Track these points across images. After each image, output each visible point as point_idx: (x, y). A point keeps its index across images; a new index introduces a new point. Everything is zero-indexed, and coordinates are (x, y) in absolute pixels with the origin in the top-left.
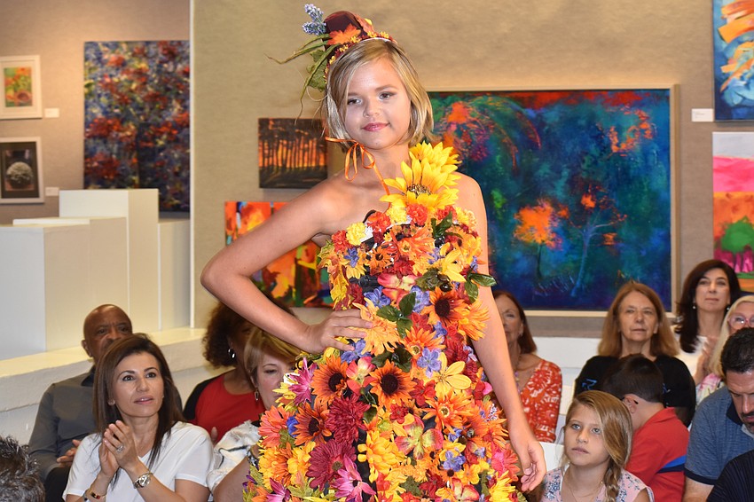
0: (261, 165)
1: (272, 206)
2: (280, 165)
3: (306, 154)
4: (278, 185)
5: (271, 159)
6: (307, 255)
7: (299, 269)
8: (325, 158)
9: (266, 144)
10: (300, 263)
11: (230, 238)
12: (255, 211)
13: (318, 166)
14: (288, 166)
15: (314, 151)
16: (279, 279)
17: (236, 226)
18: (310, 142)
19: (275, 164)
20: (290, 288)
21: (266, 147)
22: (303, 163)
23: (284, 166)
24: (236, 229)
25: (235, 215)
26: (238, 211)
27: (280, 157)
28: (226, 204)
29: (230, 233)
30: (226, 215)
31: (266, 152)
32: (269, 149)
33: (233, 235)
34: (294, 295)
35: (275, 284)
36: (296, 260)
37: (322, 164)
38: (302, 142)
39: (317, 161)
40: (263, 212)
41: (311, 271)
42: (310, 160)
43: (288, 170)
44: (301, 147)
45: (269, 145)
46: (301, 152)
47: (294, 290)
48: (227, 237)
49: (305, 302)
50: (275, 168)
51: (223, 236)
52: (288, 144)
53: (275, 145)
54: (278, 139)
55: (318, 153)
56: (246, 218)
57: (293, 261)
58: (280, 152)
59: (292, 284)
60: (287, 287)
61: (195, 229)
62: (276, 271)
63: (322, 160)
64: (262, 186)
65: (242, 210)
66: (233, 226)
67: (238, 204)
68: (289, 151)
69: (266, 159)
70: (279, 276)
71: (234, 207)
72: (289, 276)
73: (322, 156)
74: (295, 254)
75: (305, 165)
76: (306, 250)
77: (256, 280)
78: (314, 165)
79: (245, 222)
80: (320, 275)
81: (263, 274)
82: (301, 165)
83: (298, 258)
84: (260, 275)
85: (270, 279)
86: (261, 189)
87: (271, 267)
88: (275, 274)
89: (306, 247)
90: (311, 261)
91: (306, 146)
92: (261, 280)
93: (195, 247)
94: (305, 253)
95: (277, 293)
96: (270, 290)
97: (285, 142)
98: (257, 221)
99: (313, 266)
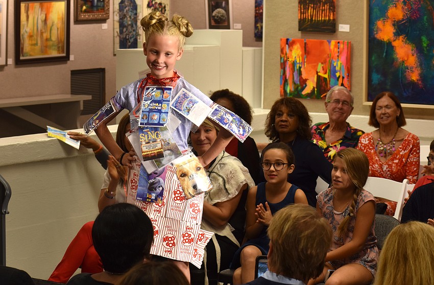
0: (300, 18)
1: (306, 42)
2: (310, 18)
3: (323, 12)
4: (308, 30)
5: (305, 15)
6: (323, 69)
7: (319, 77)
8: (334, 14)
9: (302, 6)
10: (319, 74)
11: (282, 59)
12: (296, 44)
13: (329, 20)
14: (314, 19)
15: (328, 11)
16: (308, 83)
17: (286, 52)
18: (326, 6)
19: (307, 17)
20: (314, 88)
21: (302, 8)
22: (321, 18)
23: (312, 19)
24: (286, 54)
25: (285, 46)
26: (287, 44)
27: (309, 14)
28: (281, 40)
29: (282, 56)
30: (281, 46)
31: (302, 11)
32: (304, 10)
33: (284, 57)
34: (316, 92)
35: (306, 85)
36: (317, 73)
37: (332, 18)
38: (321, 6)
39: (329, 17)
40: (300, 45)
41: (325, 79)
42: (325, 16)
43: (314, 21)
44: (321, 8)
45: (304, 7)
46: (321, 11)
47: (316, 89)
48: (281, 58)
49: (322, 96)
50: (307, 20)
51: (279, 58)
52: (314, 6)
53: (307, 7)
54: (309, 4)
55: (329, 12)
56: (291, 47)
57: (316, 73)
58: (309, 11)
59: (315, 86)
60: (312, 88)
61: (265, 53)
62: (306, 78)
63: (332, 16)
64: (299, 30)
65: (289, 43)
66: (284, 52)
67: (287, 40)
68: (315, 11)
69: (302, 15)
70: (308, 81)
71: (285, 41)
72: (313, 81)
73: (332, 14)
74: (317, 69)
75: (323, 19)
76: (323, 67)
77: (296, 83)
78: (327, 19)
79: (291, 51)
80: (330, 81)
81: (300, 79)
82: (320, 19)
83: (318, 71)
84: (298, 80)
85: (304, 83)
86: (300, 32)
87: (304, 76)
88: (306, 80)
89: (322, 65)
90: (326, 73)
91: (323, 8)
92: (298, 83)
93: (265, 63)
94: (322, 69)
95: (307, 91)
96: (303, 89)
97: (312, 5)
98: (297, 50)
99: (326, 76)
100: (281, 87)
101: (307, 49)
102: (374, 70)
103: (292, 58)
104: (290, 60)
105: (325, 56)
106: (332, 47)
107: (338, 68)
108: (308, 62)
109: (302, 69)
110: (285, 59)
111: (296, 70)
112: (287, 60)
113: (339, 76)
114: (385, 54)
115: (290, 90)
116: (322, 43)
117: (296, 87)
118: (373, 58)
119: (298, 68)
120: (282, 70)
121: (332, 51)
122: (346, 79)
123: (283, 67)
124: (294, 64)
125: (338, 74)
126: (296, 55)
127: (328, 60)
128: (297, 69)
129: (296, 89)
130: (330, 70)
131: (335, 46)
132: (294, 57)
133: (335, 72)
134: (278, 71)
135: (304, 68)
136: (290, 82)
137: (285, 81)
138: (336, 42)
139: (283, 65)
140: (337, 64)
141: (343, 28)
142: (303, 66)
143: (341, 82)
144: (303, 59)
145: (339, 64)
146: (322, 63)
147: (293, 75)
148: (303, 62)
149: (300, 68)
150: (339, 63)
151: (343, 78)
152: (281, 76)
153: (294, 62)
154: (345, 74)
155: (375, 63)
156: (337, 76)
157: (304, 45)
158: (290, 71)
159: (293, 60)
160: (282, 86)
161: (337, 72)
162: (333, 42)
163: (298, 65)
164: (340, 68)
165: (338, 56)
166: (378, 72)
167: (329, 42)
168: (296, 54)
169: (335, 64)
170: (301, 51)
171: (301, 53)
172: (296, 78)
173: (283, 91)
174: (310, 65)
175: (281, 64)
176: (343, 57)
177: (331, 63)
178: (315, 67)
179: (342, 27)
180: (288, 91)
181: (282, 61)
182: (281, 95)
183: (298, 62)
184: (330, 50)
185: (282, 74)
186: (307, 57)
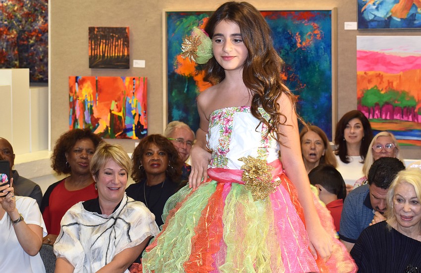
0: (90, 54)
1: (97, 79)
2: (101, 54)
3: (117, 48)
4: (100, 66)
5: (96, 51)
6: (117, 107)
7: (112, 116)
8: (128, 50)
9: (93, 42)
10: (113, 112)
11: (72, 98)
12: (86, 82)
13: (123, 55)
14: (106, 55)
15: (122, 46)
16: (100, 122)
18: (119, 41)
19: (98, 54)
20: (107, 127)
21: (93, 44)
22: (114, 53)
23: (104, 55)
24: (75, 93)
25: (75, 84)
26: (76, 82)
27: (101, 50)
28: (70, 78)
29: (71, 95)
30: (70, 84)
31: (93, 47)
32: (95, 45)
33: (74, 96)
34: (109, 131)
35: (98, 125)
36: (110, 111)
37: (126, 54)
38: (114, 41)
39: (123, 52)
40: (91, 82)
41: (120, 117)
42: (119, 52)
43: (106, 58)
44: (114, 44)
45: (95, 43)
46: (114, 47)
47: (109, 128)
48: (70, 97)
49: (116, 135)
50: (98, 56)
51: (68, 97)
52: (106, 42)
53: (99, 43)
54: (100, 39)
55: (123, 48)
56: (81, 85)
57: (109, 111)
58: (101, 47)
59: (109, 125)
60: (105, 127)
62: (99, 117)
63: (126, 51)
64: (90, 67)
66: (74, 91)
67: (77, 78)
68: (107, 46)
69: (93, 51)
70: (100, 120)
71: (74, 79)
72: (106, 120)
73: (126, 49)
74: (110, 107)
75: (116, 55)
76: (117, 105)
77: (87, 123)
78: (121, 54)
79: (81, 89)
80: (125, 119)
81: (91, 119)
82: (113, 55)
83: (112, 109)
84: (90, 119)
85: (95, 122)
86: (90, 69)
87: (96, 115)
88: (98, 119)
89: (116, 103)
90: (120, 111)
91: (117, 43)
92: (90, 122)
93: (51, 103)
94: (116, 107)
95: (99, 130)
96: (95, 128)
97: (104, 41)
98: (88, 88)
99: (121, 114)
100: (70, 127)
101: (99, 87)
102: (175, 107)
103: (82, 96)
104: (80, 98)
105: (119, 93)
106: (127, 84)
107: (133, 106)
108: (101, 100)
109: (93, 108)
110: (75, 98)
111: (87, 109)
113: (135, 114)
114: (186, 89)
116: (115, 80)
117: (87, 126)
118: (173, 94)
119: (89, 107)
120: (71, 110)
121: (127, 87)
122: (142, 116)
123: (73, 106)
124: (84, 103)
125: (133, 112)
126: (87, 94)
127: (122, 97)
128: (88, 108)
130: (125, 108)
131: (130, 83)
132: (84, 96)
133: (131, 109)
134: (67, 111)
135: (96, 107)
136: (80, 121)
137: (75, 121)
138: (131, 79)
139: (72, 105)
140: (132, 101)
141: (138, 64)
142: (95, 105)
143: (138, 120)
144: (95, 97)
145: (134, 102)
146: (116, 101)
147: (84, 114)
148: (95, 101)
149: (91, 106)
150: (135, 100)
151: (140, 115)
152: (70, 115)
153: (84, 101)
154: (140, 111)
155: (176, 99)
156: (133, 114)
157: (95, 83)
158: (80, 110)
159: (84, 98)
160: (72, 126)
161: (132, 110)
162: (128, 79)
163: (89, 104)
164: (136, 105)
165: (133, 93)
166: (178, 108)
167: (124, 79)
168: (86, 92)
169: (130, 102)
170: (93, 89)
171: (92, 91)
172: (87, 118)
174: (102, 103)
175: (70, 103)
176: (140, 94)
177: (126, 101)
178: (108, 106)
179: (136, 63)
181: (71, 100)
183: (89, 100)
184: (125, 87)
185: (71, 114)
186: (99, 95)
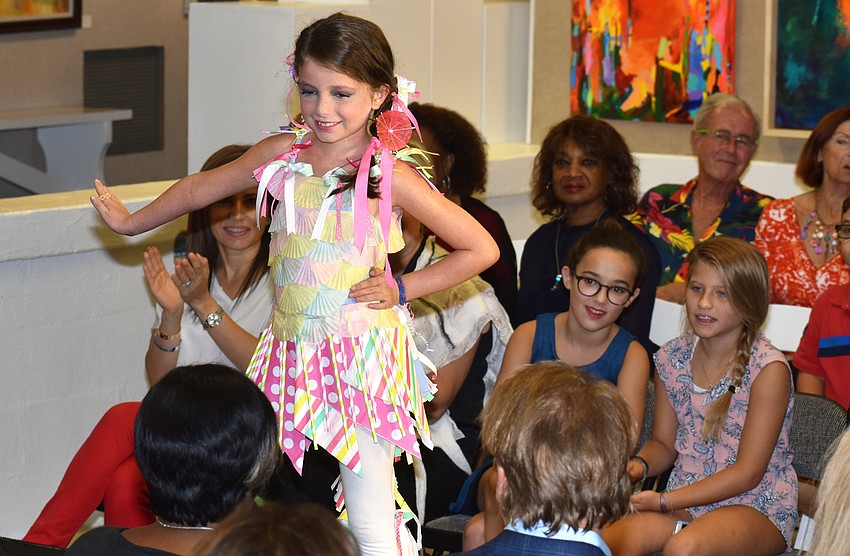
6: (672, 53)
7: (661, 70)
10: (662, 63)
11: (576, 28)
16: (635, 84)
17: (585, 12)
20: (649, 96)
24: (585, 16)
29: (576, 20)
33: (581, 23)
34: (653, 106)
35: (631, 90)
36: (657, 60)
41: (675, 75)
47: (654, 99)
48: (573, 25)
49: (668, 115)
51: (569, 25)
56: (597, 2)
57: (653, 60)
59: (652, 91)
60: (645, 95)
61: (536, 14)
62: (632, 72)
66: (581, 13)
70: (635, 79)
72: (648, 80)
74: (656, 52)
76: (671, 48)
77: (608, 84)
79: (597, 9)
80: (686, 80)
81: (617, 76)
83: (660, 55)
84: (613, 77)
85: (625, 83)
87: (626, 68)
88: (631, 78)
89: (670, 43)
90: (676, 61)
92: (613, 84)
93: (535, 37)
94: (668, 50)
95: (634, 102)
96: (623, 97)
98: (611, 6)
99: (678, 68)
100: (572, 93)
101: (634, 4)
102: (791, 57)
103: (599, 26)
104: (594, 29)
105: (676, 22)
106: (693, 1)
107: (705, 51)
108: (637, 36)
109: (621, 52)
110: (583, 27)
111: (607, 53)
112: (586, 31)
113: (709, 70)
114: (815, 18)
115: (594, 101)
117: (608, 93)
118: (789, 28)
119: (612, 48)
120: (575, 54)
121: (693, 8)
122: (724, 75)
123: (578, 46)
124: (601, 41)
125: (705, 65)
126: (609, 20)
127: (682, 31)
128: (611, 53)
129: (608, 98)
130: (688, 55)
132: (603, 24)
133: (699, 58)
134: (568, 57)
135: (627, 50)
136: (593, 81)
137: (582, 80)
139: (578, 43)
140: (704, 40)
142: (624, 45)
143: (714, 83)
144: (624, 28)
145: (708, 41)
146: (669, 39)
147: (601, 65)
148: (625, 36)
149: (617, 49)
150: (709, 38)
151: (718, 73)
152: (572, 67)
153: (602, 35)
154: (720, 62)
155: (794, 39)
156: (705, 69)
158: (593, 56)
159: (602, 29)
160: (576, 91)
161: (703, 60)
163: (613, 43)
164: (712, 50)
165: (706, 22)
166: (798, 59)
168: (607, 16)
169: (699, 42)
170: (621, 9)
171: (618, 15)
172: (609, 74)
173: (576, 102)
174: (641, 42)
175: (574, 39)
176: (719, 24)
177: (690, 39)
178: (653, 48)
180: (589, 103)
181: (576, 33)
182: (572, 111)
183: (613, 34)
184: (688, 7)
185: (575, 63)
186: (633, 24)
